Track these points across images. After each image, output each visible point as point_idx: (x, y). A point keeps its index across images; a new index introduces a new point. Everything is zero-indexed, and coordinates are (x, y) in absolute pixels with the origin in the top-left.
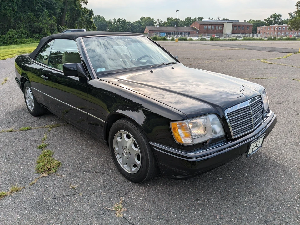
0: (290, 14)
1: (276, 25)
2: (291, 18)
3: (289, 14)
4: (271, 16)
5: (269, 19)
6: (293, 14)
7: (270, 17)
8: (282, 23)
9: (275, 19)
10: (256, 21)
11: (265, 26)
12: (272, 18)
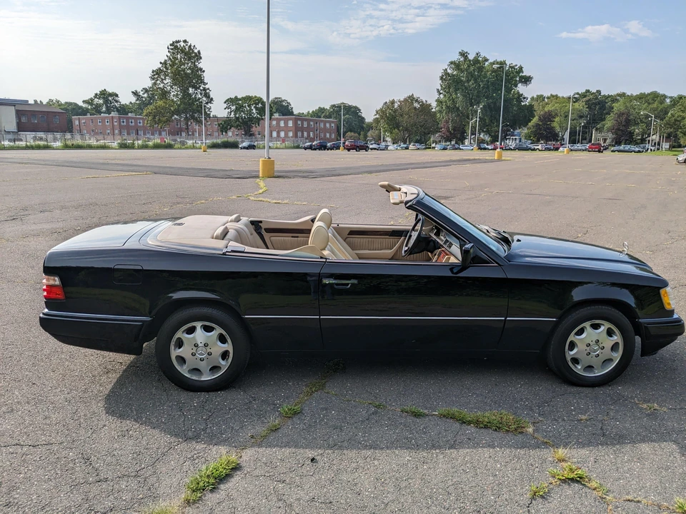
0: (135, 93)
1: (113, 114)
2: (138, 102)
3: (133, 92)
4: (96, 94)
5: (92, 100)
6: (141, 94)
7: (95, 97)
8: (123, 110)
9: (106, 101)
10: (66, 103)
11: (89, 116)
12: (99, 98)
